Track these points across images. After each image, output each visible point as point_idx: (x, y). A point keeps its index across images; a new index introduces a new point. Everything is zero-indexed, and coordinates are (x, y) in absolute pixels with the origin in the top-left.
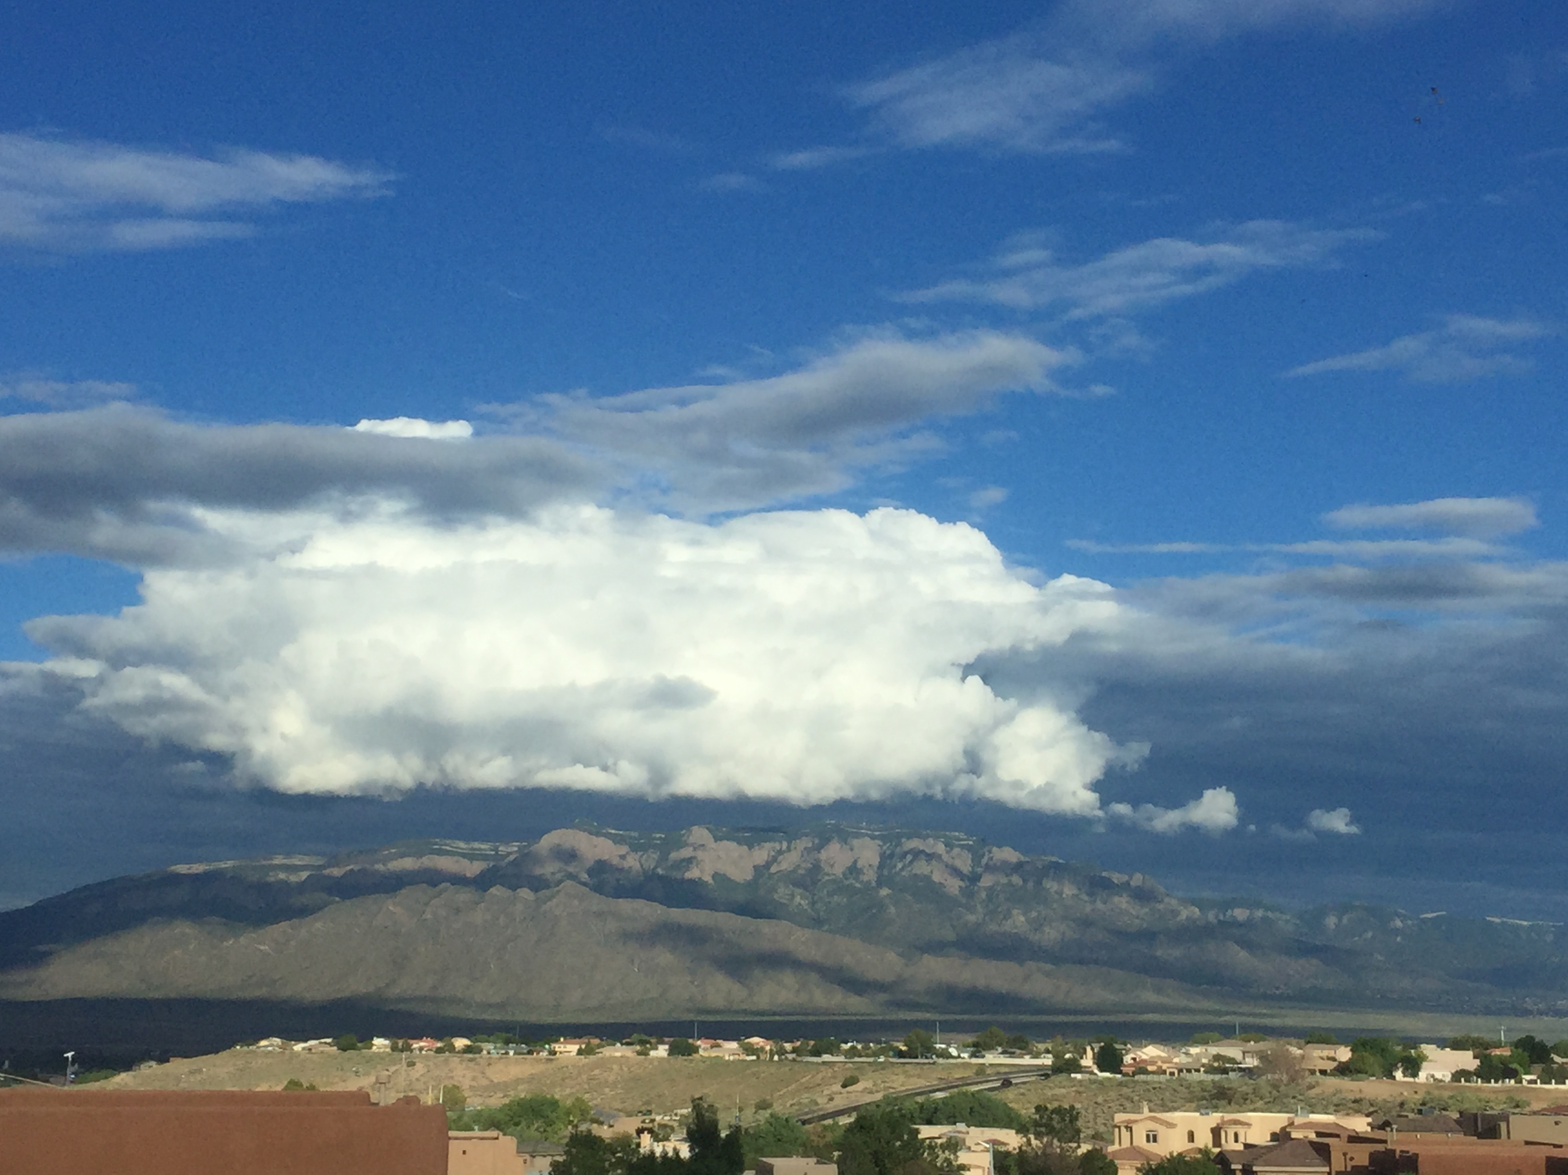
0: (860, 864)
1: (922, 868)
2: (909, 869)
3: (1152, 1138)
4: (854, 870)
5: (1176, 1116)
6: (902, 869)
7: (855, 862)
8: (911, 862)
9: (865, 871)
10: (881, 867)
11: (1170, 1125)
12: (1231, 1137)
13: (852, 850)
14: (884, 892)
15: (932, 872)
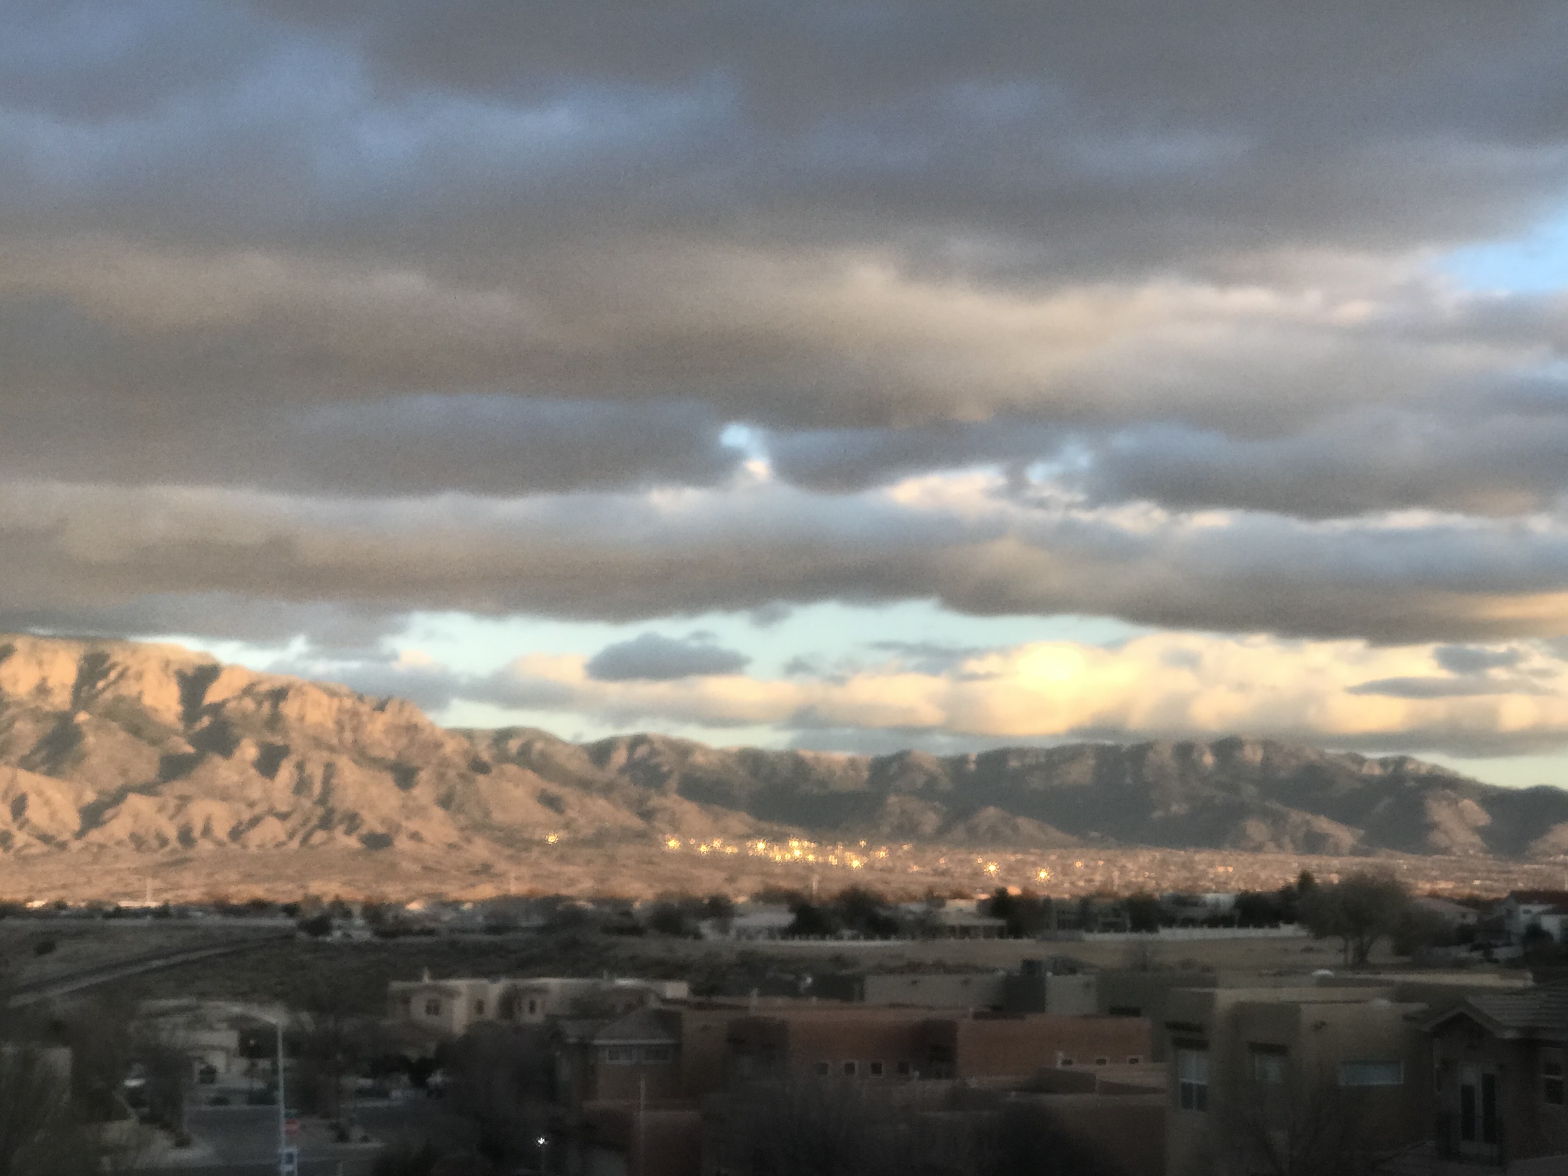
0: (51, 683)
1: (129, 689)
2: (112, 689)
3: (433, 1009)
4: (42, 690)
5: (461, 984)
6: (104, 689)
7: (44, 680)
8: (115, 682)
9: (56, 691)
10: (77, 689)
11: (452, 994)
12: (526, 1008)
13: (40, 664)
14: (82, 717)
15: (141, 693)
